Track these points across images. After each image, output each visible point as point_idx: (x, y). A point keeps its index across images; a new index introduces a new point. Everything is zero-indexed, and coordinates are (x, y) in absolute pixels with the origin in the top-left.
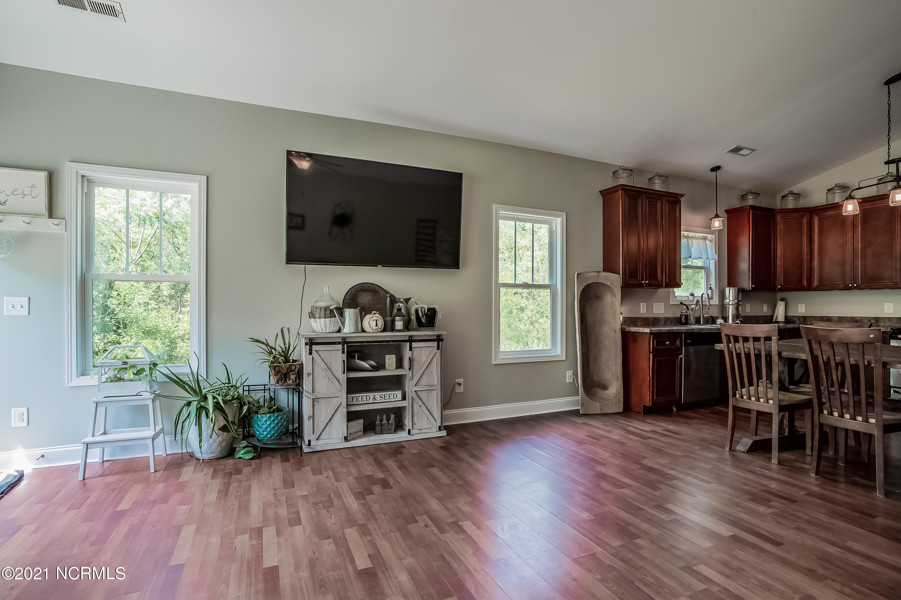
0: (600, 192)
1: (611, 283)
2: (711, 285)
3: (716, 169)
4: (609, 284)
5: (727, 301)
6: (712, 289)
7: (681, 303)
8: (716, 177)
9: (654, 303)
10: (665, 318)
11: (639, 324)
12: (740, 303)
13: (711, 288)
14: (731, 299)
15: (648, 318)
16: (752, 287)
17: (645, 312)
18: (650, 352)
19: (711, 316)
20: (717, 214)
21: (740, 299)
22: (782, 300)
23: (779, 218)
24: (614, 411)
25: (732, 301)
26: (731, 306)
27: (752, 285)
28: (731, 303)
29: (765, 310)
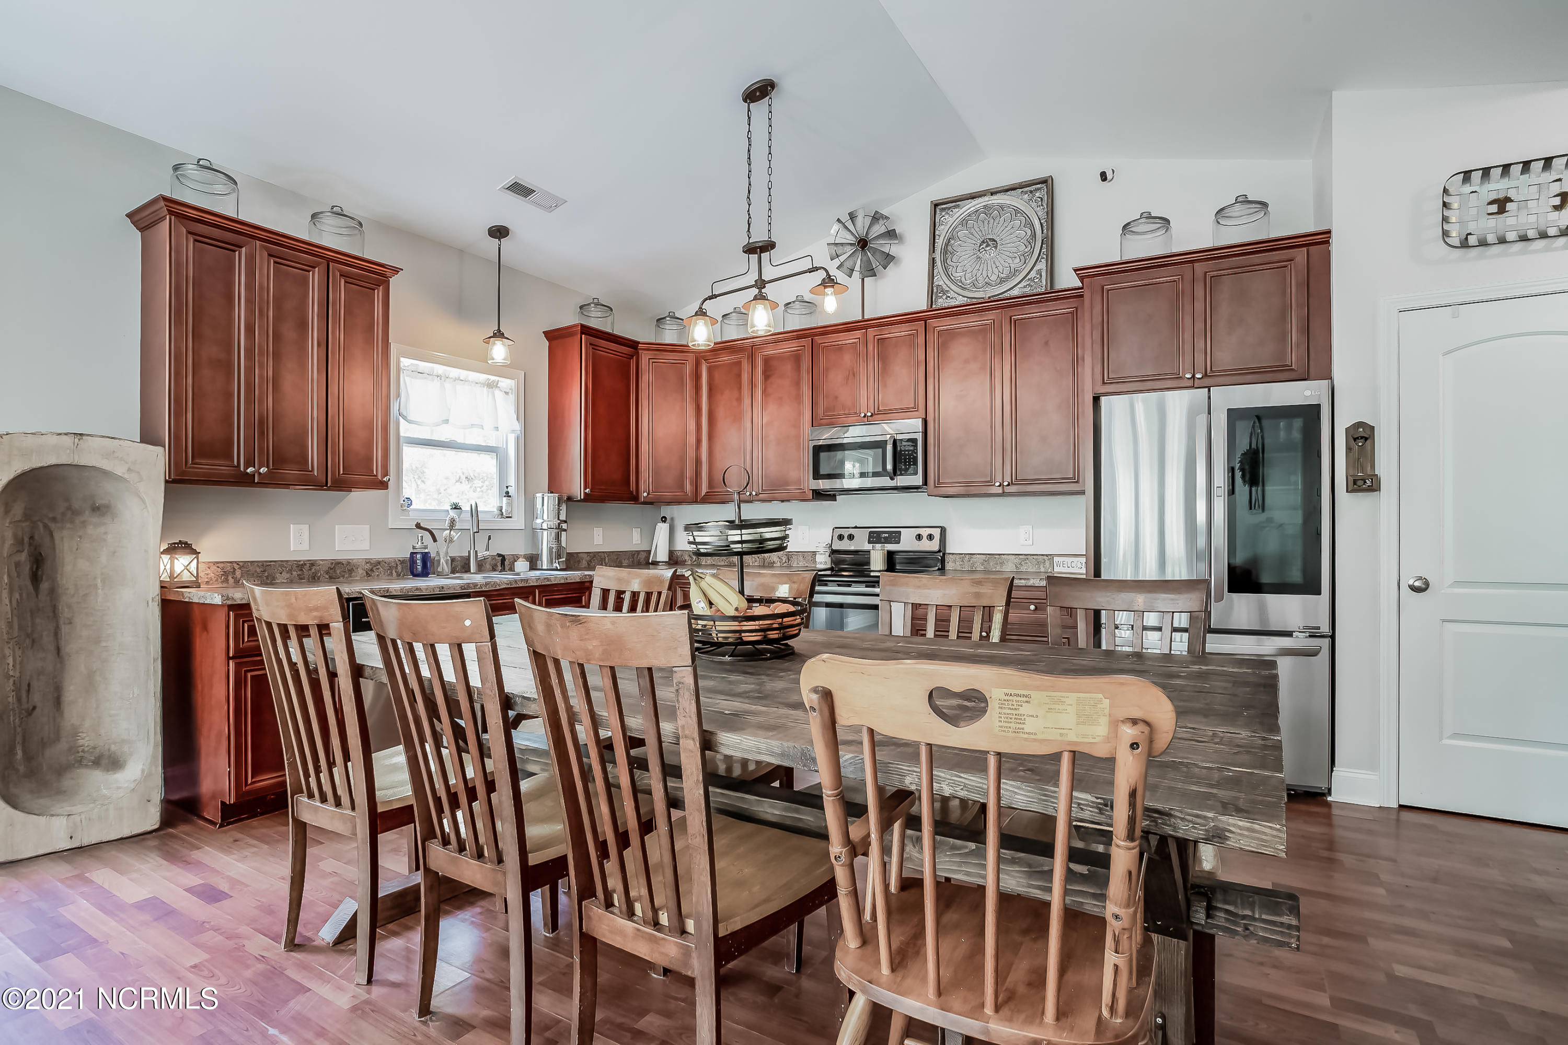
0: (129, 216)
1: (129, 470)
2: (507, 487)
3: (499, 232)
4: (120, 470)
5: (539, 521)
6: (510, 496)
7: (418, 526)
8: (499, 249)
9: (337, 526)
10: (368, 561)
11: (282, 577)
12: (564, 526)
13: (507, 493)
14: (545, 517)
15: (313, 563)
16: (585, 493)
17: (305, 546)
18: (229, 658)
19: (499, 555)
20: (499, 330)
21: (563, 517)
22: (664, 519)
23: (645, 357)
24: (126, 833)
25: (548, 521)
26: (545, 533)
27: (585, 489)
28: (545, 526)
29: (633, 541)
